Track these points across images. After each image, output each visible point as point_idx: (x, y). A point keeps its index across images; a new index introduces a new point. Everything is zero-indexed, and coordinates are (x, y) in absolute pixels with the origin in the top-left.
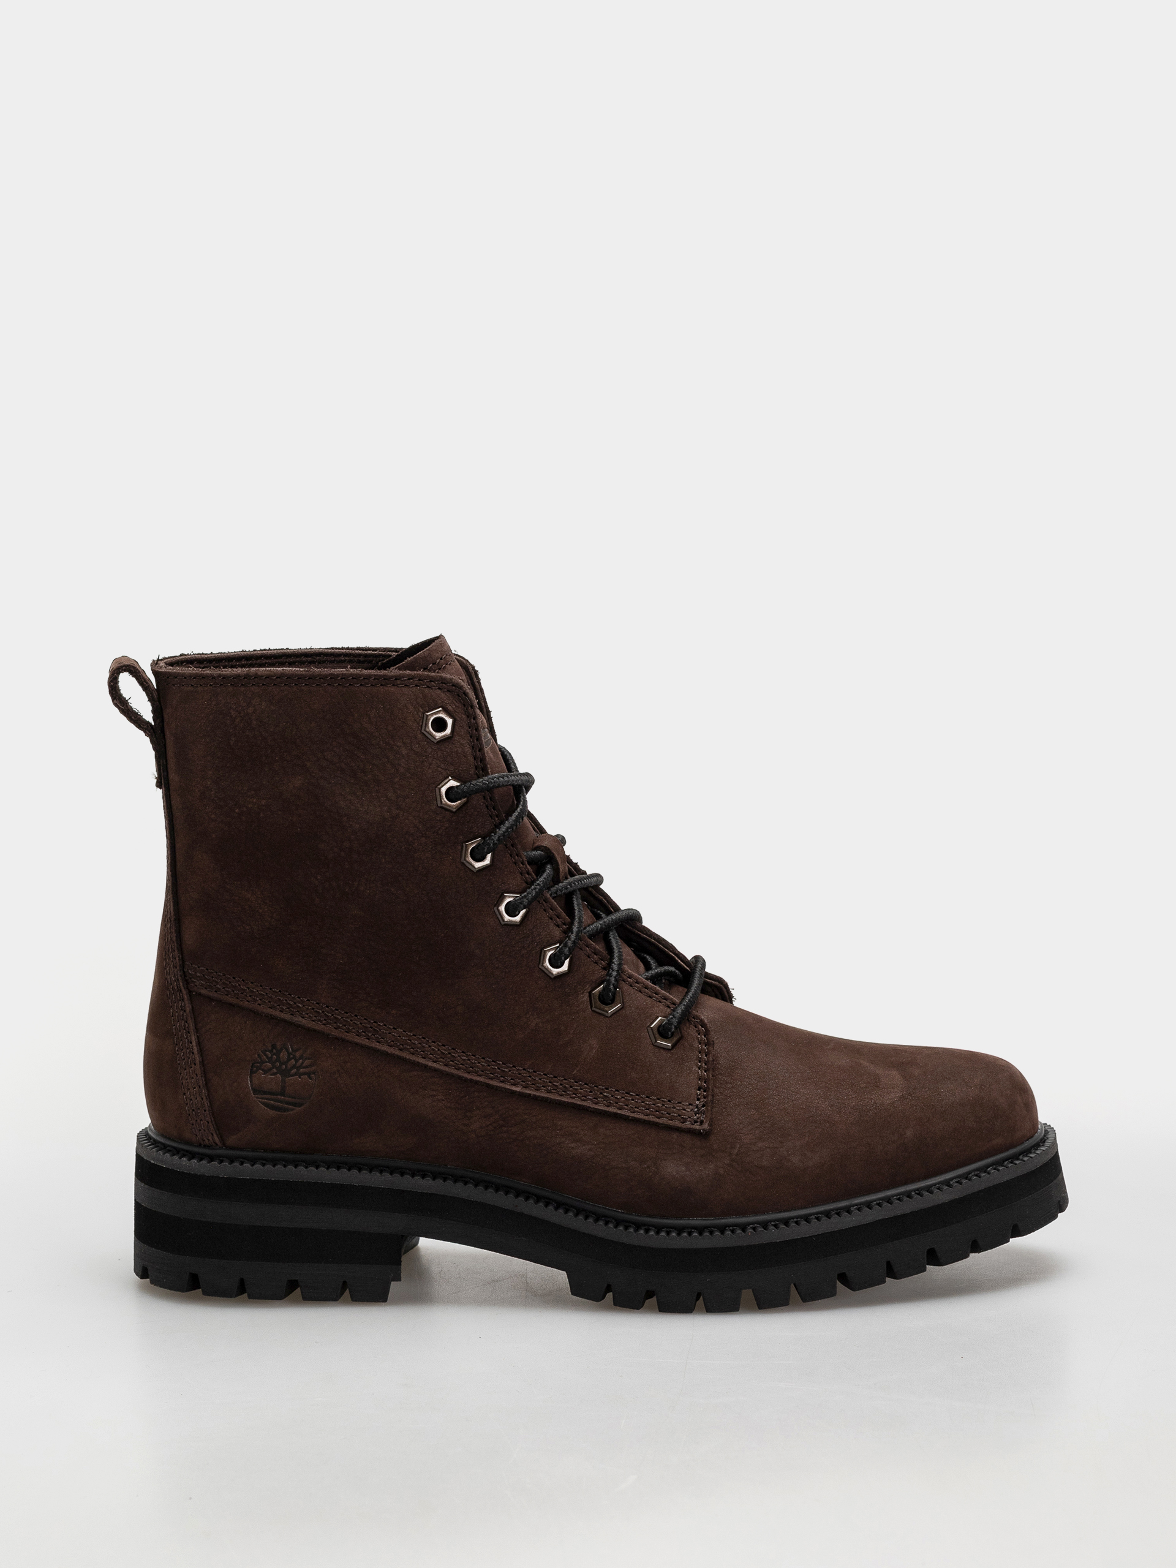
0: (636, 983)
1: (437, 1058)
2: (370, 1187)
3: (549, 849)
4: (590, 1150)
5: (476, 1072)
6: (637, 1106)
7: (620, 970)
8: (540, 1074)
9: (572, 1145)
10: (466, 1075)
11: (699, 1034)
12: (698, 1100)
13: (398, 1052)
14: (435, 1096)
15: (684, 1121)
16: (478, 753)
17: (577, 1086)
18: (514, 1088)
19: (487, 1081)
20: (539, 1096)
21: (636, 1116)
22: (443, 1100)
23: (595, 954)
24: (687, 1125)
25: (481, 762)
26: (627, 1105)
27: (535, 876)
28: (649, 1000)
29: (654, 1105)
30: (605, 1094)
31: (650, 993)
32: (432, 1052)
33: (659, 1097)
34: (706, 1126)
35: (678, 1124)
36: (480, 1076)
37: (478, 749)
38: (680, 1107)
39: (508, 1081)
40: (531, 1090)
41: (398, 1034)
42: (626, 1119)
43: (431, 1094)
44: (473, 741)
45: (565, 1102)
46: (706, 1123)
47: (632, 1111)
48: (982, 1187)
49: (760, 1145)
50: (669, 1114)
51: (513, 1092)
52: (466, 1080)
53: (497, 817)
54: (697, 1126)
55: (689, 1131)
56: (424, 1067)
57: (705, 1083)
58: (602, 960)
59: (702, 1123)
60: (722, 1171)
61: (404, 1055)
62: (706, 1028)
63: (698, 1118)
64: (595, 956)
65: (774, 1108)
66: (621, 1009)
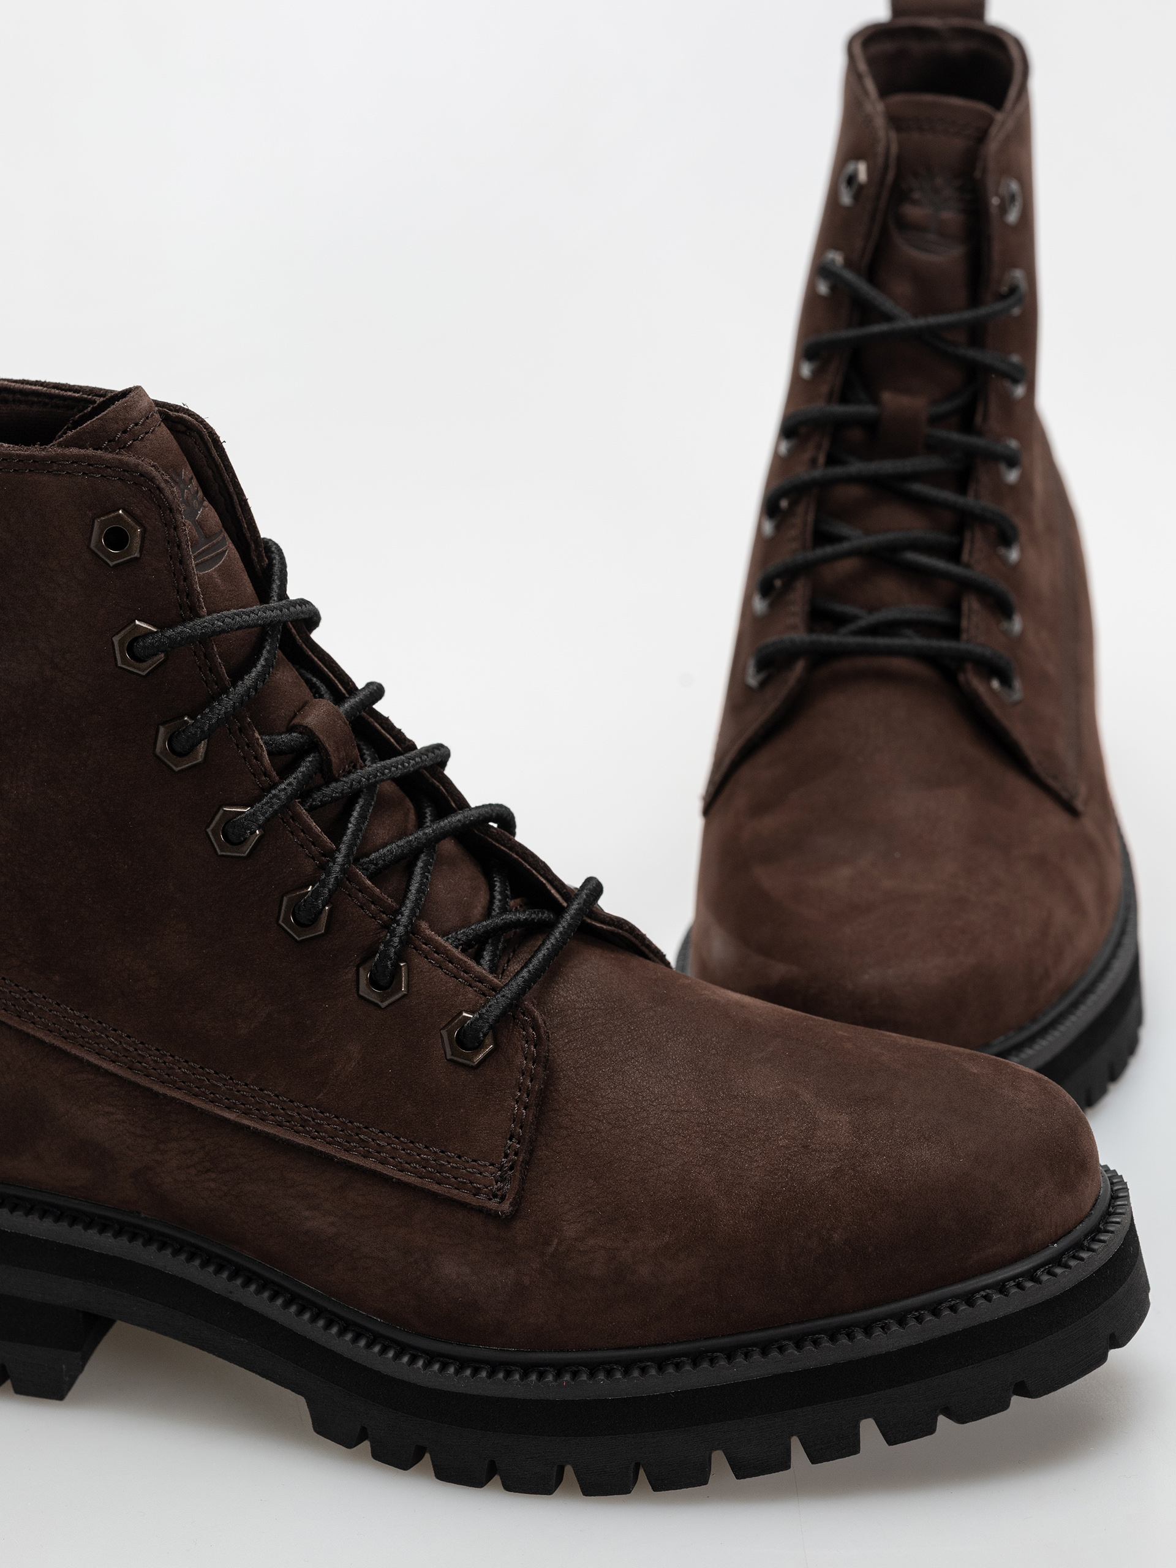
0: (435, 952)
1: (117, 1056)
2: (27, 1237)
3: (311, 731)
4: (333, 1224)
5: (174, 1083)
6: (409, 1161)
7: (413, 930)
8: (270, 1096)
9: (307, 1213)
10: (156, 1087)
11: (527, 1043)
12: (506, 1156)
13: (58, 1043)
14: (112, 1114)
15: (477, 1192)
16: (182, 583)
17: (321, 1119)
18: (227, 1115)
19: (188, 1099)
20: (261, 1132)
21: (403, 1178)
22: (124, 1122)
23: (373, 903)
24: (481, 1200)
25: (187, 598)
26: (393, 1158)
27: (277, 778)
28: (452, 983)
29: (435, 1161)
30: (362, 1137)
31: (455, 970)
32: (110, 1046)
33: (443, 1149)
34: (506, 1207)
35: (465, 1196)
36: (179, 1089)
37: (182, 577)
38: (473, 1168)
39: (220, 1101)
40: (252, 1119)
41: (61, 1012)
42: (386, 1180)
43: (107, 1110)
44: (175, 565)
45: (300, 1144)
46: (507, 1200)
47: (399, 1168)
48: (960, 1327)
49: (591, 1242)
50: (456, 1178)
51: (227, 1121)
52: (156, 1094)
53: (217, 684)
54: (493, 1204)
55: (480, 1210)
56: (98, 1068)
57: (521, 1128)
58: (384, 913)
59: (503, 1198)
60: (526, 1280)
61: (68, 1048)
62: (538, 1034)
63: (499, 1190)
64: (373, 906)
65: (627, 1178)
66: (404, 996)
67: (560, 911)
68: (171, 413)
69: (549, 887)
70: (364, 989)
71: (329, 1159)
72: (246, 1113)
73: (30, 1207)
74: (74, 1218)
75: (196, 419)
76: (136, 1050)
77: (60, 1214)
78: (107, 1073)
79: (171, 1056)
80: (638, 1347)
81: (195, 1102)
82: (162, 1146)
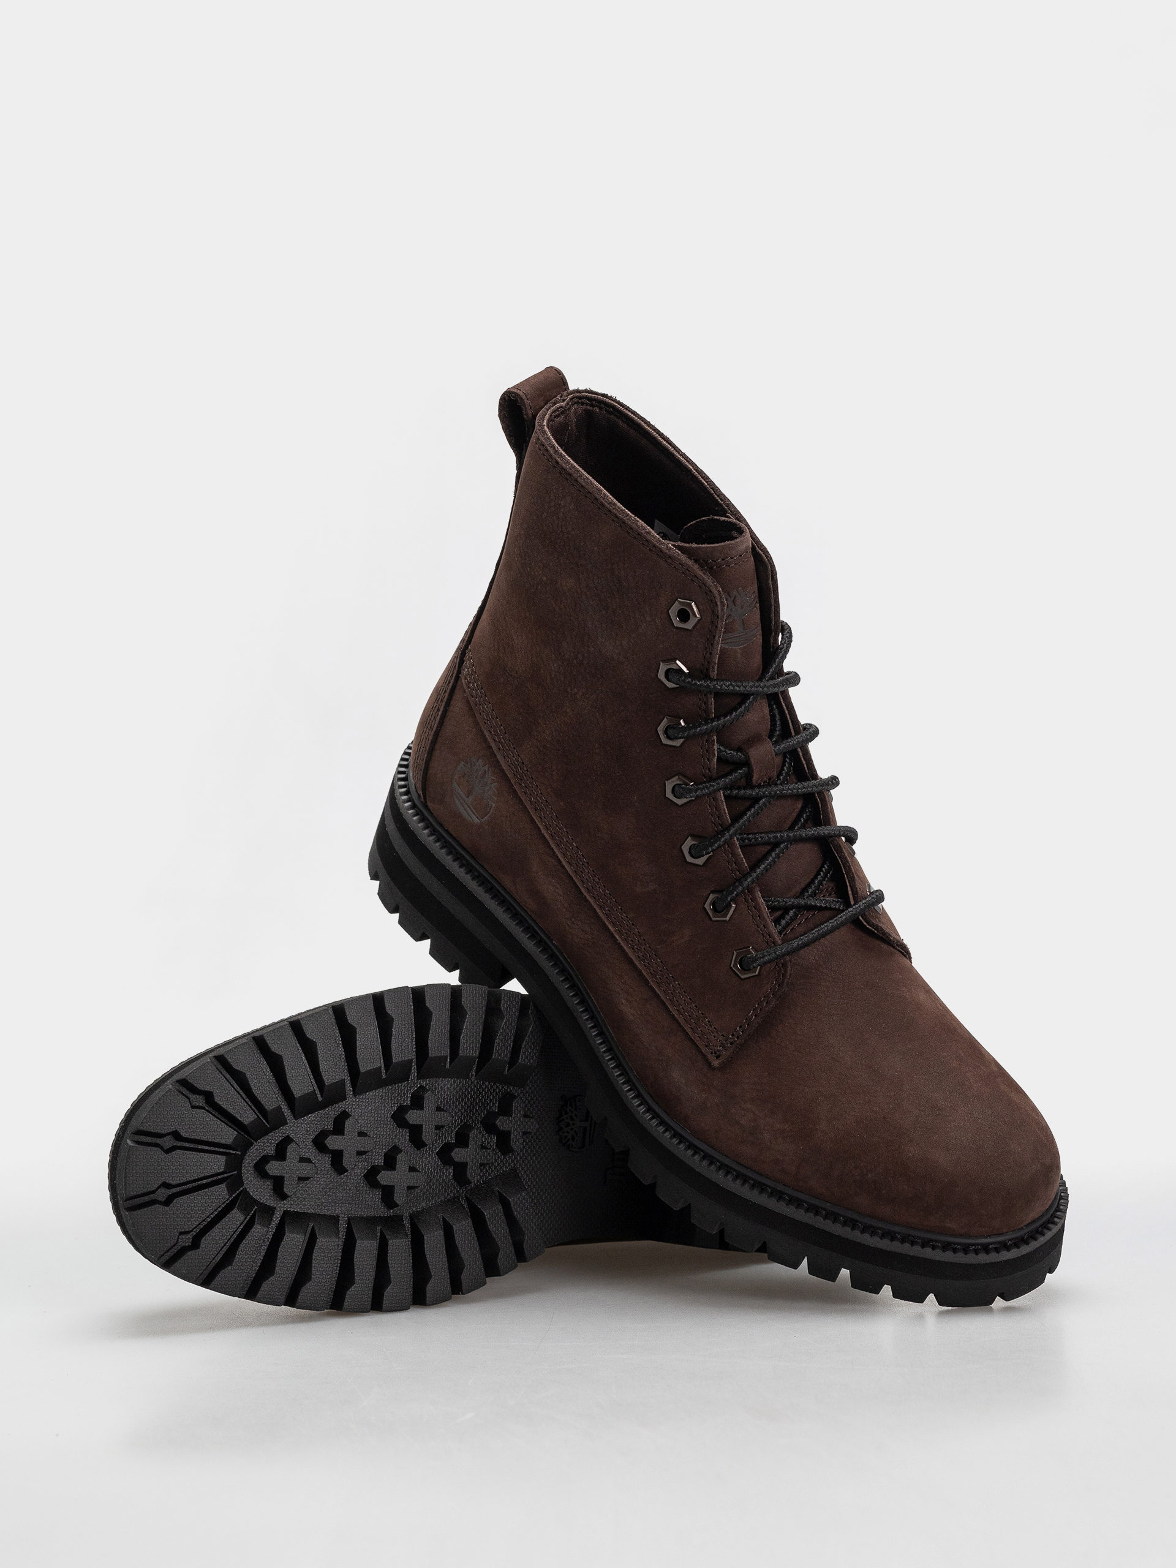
0: (754, 907)
3: (750, 756)
4: (633, 1015)
5: (592, 893)
6: (684, 1008)
7: (750, 889)
8: (635, 930)
9: (624, 1001)
10: (583, 890)
11: (776, 981)
12: (733, 1035)
13: (548, 837)
14: (558, 888)
15: (707, 1045)
16: (708, 655)
17: (654, 959)
18: (610, 927)
19: (596, 907)
20: (622, 947)
21: (676, 1016)
22: (561, 896)
23: (735, 863)
24: (707, 1051)
25: (707, 664)
26: (678, 1003)
27: (716, 776)
28: (753, 928)
29: (697, 1016)
30: (668, 981)
31: (759, 923)
32: (571, 854)
33: (703, 1013)
34: (718, 1062)
35: (701, 1044)
36: (594, 898)
37: (709, 652)
38: (713, 1032)
39: (609, 918)
40: (620, 937)
41: (556, 823)
42: (668, 1012)
43: (556, 885)
44: (708, 644)
46: (721, 1059)
47: (678, 1009)
49: (748, 1106)
50: (702, 1032)
51: (609, 930)
52: (581, 893)
53: (705, 712)
54: (711, 1057)
55: (704, 1056)
56: (560, 862)
57: (748, 1025)
58: (739, 871)
59: (718, 1057)
60: (709, 1105)
61: (551, 842)
62: (783, 980)
63: (719, 1051)
64: (734, 865)
65: (785, 1083)
66: (726, 921)
67: (848, 905)
68: (757, 549)
69: (849, 889)
70: (708, 906)
71: (646, 982)
72: (620, 932)
73: (502, 902)
74: (521, 922)
75: (768, 560)
76: (583, 864)
77: (515, 915)
78: (563, 867)
79: (598, 878)
80: (748, 1168)
81: (598, 911)
82: (573, 919)
